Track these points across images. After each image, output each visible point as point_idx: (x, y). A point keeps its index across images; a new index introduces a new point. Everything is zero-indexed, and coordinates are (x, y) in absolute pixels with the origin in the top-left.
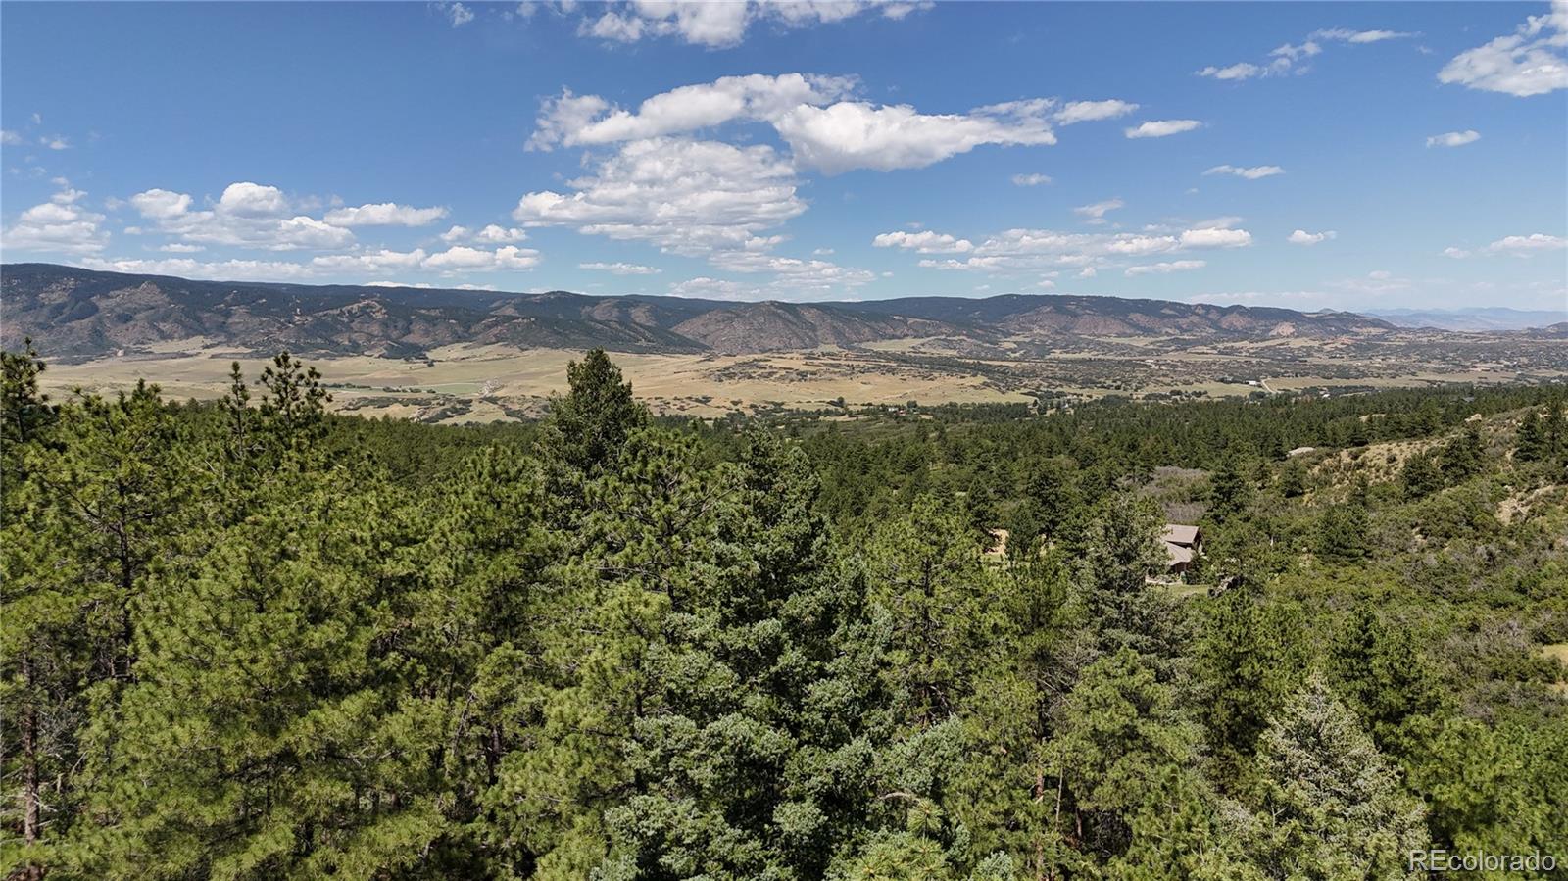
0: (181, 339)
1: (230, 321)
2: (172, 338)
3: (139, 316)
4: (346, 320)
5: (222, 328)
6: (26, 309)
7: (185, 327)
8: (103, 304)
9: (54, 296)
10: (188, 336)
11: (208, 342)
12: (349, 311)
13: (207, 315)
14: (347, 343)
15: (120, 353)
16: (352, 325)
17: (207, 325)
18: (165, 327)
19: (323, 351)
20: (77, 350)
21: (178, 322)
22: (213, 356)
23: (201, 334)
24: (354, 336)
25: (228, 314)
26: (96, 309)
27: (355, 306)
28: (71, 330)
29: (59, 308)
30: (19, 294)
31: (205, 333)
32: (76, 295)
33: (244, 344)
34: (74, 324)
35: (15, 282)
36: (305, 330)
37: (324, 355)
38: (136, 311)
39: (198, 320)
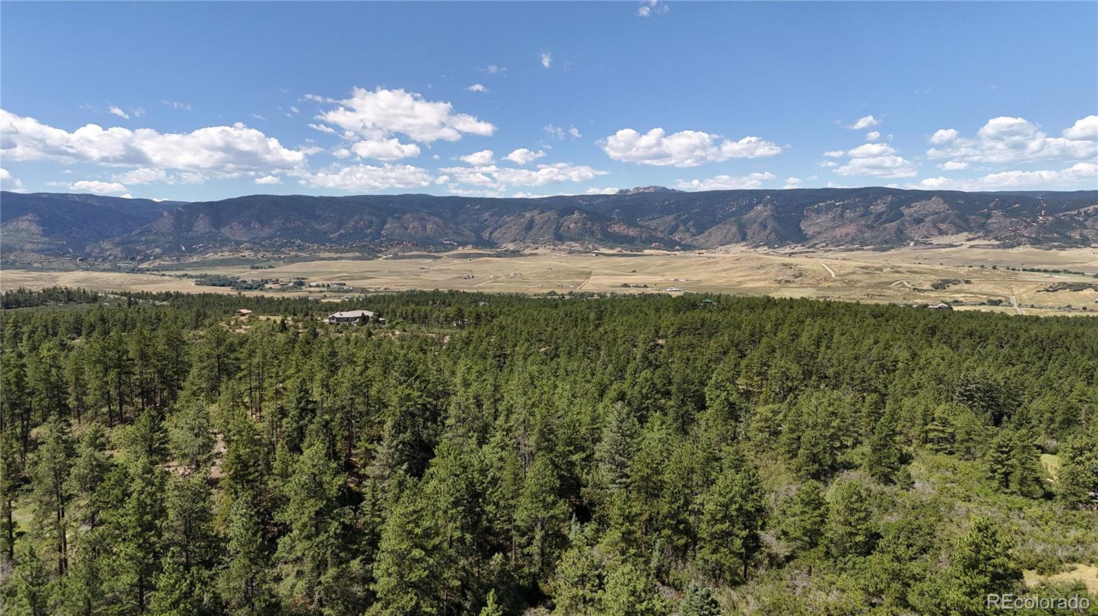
0: (952, 235)
1: (989, 221)
2: (947, 234)
3: (927, 219)
4: (1081, 219)
5: (982, 226)
6: (862, 216)
7: (957, 226)
8: (906, 211)
9: (878, 207)
10: (957, 233)
11: (971, 236)
12: (1085, 212)
13: (973, 217)
14: (1078, 237)
15: (912, 244)
16: (1086, 223)
17: (972, 225)
18: (943, 226)
19: (1056, 244)
20: (886, 242)
21: (953, 223)
22: (971, 247)
23: (967, 231)
24: (1085, 232)
25: (988, 216)
26: (902, 215)
27: (1091, 208)
28: (885, 229)
29: (880, 215)
30: (859, 207)
31: (970, 230)
32: (892, 206)
33: (996, 239)
34: (887, 225)
35: (857, 200)
36: (1045, 228)
37: (1056, 247)
38: (926, 216)
39: (966, 221)
